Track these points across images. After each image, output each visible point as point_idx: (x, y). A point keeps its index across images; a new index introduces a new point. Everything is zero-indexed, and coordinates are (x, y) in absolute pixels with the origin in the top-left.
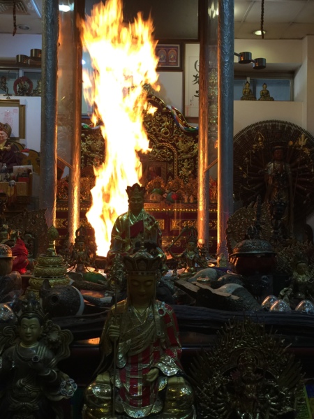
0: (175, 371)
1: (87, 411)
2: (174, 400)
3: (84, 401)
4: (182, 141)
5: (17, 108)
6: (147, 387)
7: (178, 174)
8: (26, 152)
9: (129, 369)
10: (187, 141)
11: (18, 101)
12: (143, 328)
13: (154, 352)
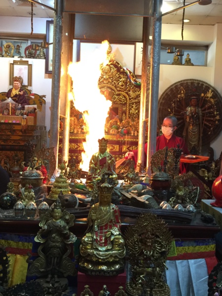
0: (118, 233)
1: (82, 247)
2: (117, 244)
3: (81, 243)
4: (132, 91)
5: (27, 66)
6: (106, 239)
7: (129, 112)
8: (33, 96)
9: (99, 231)
10: (135, 91)
11: (28, 61)
12: (105, 215)
13: (110, 225)
